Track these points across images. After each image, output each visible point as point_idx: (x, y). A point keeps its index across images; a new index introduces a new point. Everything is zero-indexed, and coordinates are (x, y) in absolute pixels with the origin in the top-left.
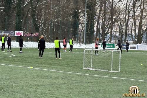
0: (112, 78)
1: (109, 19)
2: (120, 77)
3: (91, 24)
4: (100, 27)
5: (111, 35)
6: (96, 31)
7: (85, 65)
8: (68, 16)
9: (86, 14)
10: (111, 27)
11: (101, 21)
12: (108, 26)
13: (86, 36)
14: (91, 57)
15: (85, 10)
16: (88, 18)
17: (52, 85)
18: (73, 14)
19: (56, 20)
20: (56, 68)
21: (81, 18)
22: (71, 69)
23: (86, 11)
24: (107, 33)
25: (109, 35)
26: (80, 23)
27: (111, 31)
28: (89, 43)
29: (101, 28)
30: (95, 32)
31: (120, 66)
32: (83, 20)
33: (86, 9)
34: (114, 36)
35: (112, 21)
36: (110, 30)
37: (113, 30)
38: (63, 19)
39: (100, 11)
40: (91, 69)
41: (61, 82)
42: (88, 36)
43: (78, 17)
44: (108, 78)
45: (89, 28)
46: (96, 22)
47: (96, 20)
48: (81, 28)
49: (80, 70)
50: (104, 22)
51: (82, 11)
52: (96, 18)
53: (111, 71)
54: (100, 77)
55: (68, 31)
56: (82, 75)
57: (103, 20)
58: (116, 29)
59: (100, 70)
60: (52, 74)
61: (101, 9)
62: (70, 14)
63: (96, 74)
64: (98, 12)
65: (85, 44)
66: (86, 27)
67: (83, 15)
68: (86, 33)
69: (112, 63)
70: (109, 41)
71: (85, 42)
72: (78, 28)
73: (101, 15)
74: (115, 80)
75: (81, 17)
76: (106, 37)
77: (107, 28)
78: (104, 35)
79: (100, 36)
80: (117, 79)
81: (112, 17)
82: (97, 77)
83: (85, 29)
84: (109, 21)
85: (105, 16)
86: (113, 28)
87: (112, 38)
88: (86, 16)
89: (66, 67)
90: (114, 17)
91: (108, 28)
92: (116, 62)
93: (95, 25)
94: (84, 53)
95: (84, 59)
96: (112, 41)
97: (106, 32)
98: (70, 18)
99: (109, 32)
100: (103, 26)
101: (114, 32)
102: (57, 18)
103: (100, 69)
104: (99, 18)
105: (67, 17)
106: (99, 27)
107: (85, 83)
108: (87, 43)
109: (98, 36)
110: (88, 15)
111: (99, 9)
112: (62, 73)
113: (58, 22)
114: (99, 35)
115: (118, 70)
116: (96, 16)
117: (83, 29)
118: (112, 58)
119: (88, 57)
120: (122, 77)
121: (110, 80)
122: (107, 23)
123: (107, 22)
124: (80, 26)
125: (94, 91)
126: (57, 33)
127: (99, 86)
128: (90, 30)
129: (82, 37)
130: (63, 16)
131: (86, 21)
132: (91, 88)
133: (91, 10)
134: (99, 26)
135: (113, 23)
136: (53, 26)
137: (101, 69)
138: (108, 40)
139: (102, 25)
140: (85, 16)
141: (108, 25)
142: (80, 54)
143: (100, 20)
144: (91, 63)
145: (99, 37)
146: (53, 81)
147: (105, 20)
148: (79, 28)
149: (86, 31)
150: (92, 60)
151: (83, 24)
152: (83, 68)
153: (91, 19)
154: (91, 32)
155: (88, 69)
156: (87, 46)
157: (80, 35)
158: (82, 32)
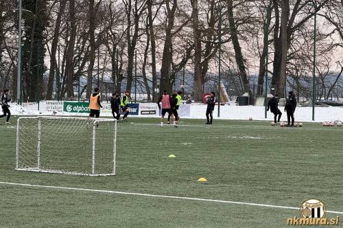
0: (95, 193)
1: (84, 36)
2: (115, 188)
3: (35, 49)
4: (60, 57)
5: (90, 78)
6: (49, 67)
7: (20, 159)
9: (22, 21)
10: (90, 57)
11: (62, 41)
12: (82, 56)
13: (22, 82)
14: (36, 138)
15: (17, 12)
16: (28, 33)
21: (8, 34)
23: (21, 14)
24: (80, 73)
25: (84, 80)
26: (6, 47)
27: (91, 69)
28: (30, 101)
29: (61, 59)
30: (48, 72)
31: (114, 161)
32: (13, 37)
33: (21, 9)
34: (99, 82)
35: (92, 41)
36: (87, 65)
37: (96, 64)
39: (59, 15)
40: (37, 169)
42: (27, 81)
44: (82, 193)
45: (31, 59)
46: (50, 45)
47: (48, 38)
48: (9, 60)
49: (7, 172)
50: (70, 44)
51: (11, 15)
52: (49, 32)
53: (91, 173)
54: (62, 192)
56: (12, 187)
57: (69, 39)
58: (103, 64)
59: (61, 172)
61: (62, 8)
63: (50, 182)
64: (55, 16)
65: (20, 102)
66: (22, 57)
67: (12, 24)
68: (22, 74)
69: (94, 152)
70: (84, 94)
71: (18, 97)
73: (63, 24)
74: (103, 198)
75: (8, 29)
76: (76, 85)
77: (79, 61)
78: (72, 78)
79: (62, 81)
80: (107, 195)
81: (92, 32)
82: (54, 191)
83: (18, 62)
84: (84, 43)
85: (74, 28)
86: (96, 60)
88: (22, 27)
90: (97, 31)
91: (80, 59)
92: (104, 150)
93: (47, 53)
94: (18, 127)
95: (17, 144)
97: (76, 71)
99: (85, 69)
100: (68, 54)
101: (99, 70)
103: (61, 169)
104: (57, 34)
106: (57, 59)
107: (21, 206)
108: (25, 101)
109: (55, 82)
110: (26, 24)
111: (56, 9)
114: (58, 79)
115: (111, 171)
116: (48, 28)
117: (13, 64)
118: (94, 138)
119: (29, 138)
120: (121, 189)
121: (90, 196)
122: (78, 47)
123: (78, 42)
124: (5, 54)
127: (60, 215)
128: (32, 65)
129: (10, 84)
131: (22, 41)
132: (37, 220)
133: (34, 11)
134: (57, 55)
135: (95, 46)
137: (66, 169)
138: (83, 91)
139: (65, 52)
140: (17, 27)
141: (82, 51)
142: (6, 130)
143: (60, 38)
144: (36, 153)
145: (59, 84)
147: (73, 40)
148: (3, 59)
149: (22, 69)
150: (39, 146)
151: (12, 48)
152: (15, 166)
153: (35, 37)
154: (35, 70)
155: (29, 169)
156: (25, 109)
157: (6, 80)
158: (10, 70)
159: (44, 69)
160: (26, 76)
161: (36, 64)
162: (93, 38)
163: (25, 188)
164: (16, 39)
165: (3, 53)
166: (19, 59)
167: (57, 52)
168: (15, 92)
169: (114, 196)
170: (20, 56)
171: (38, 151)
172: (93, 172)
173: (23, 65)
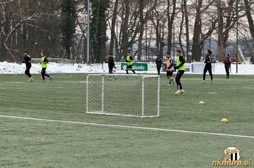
0: (144, 130)
1: (135, 14)
2: (159, 127)
3: (100, 24)
4: (118, 30)
5: (140, 45)
6: (110, 37)
7: (89, 105)
8: (53, 8)
9: (90, 4)
10: (140, 30)
11: (119, 18)
12: (134, 29)
13: (90, 48)
14: (101, 90)
16: (94, 13)
17: (24, 146)
18: (63, 6)
19: (29, 18)
20: (32, 113)
21: (80, 14)
22: (63, 114)
24: (133, 42)
25: (135, 46)
26: (78, 23)
27: (141, 38)
28: (96, 62)
29: (119, 31)
30: (109, 41)
31: (158, 106)
32: (83, 16)
34: (147, 48)
35: (141, 18)
36: (138, 35)
37: (144, 35)
38: (44, 17)
40: (102, 113)
41: (43, 139)
42: (94, 48)
43: (74, 12)
44: (135, 130)
45: (97, 32)
46: (110, 21)
47: (109, 16)
48: (81, 33)
49: (81, 114)
50: (125, 20)
52: (109, 12)
54: (120, 129)
55: (54, 40)
56: (84, 126)
57: (124, 17)
58: (149, 34)
59: (119, 115)
60: (23, 124)
62: (58, 6)
63: (112, 122)
65: (89, 64)
66: (90, 31)
67: (83, 7)
68: (90, 43)
69: (143, 100)
70: (136, 57)
71: (88, 60)
72: (75, 33)
73: (120, 6)
74: (150, 134)
75: (80, 10)
78: (126, 46)
79: (119, 48)
80: (153, 131)
81: (141, 11)
82: (114, 129)
83: (87, 34)
84: (135, 19)
85: (128, 8)
86: (144, 32)
87: (143, 51)
88: (90, 9)
89: (52, 110)
90: (145, 11)
91: (133, 31)
92: (151, 97)
93: (108, 27)
94: (87, 82)
95: (87, 94)
96: (143, 58)
97: (129, 40)
98: (58, 14)
99: (136, 39)
100: (124, 28)
101: (146, 39)
102: (31, 14)
103: (119, 112)
104: (115, 13)
105: (52, 11)
106: (116, 31)
107: (91, 140)
108: (93, 63)
109: (114, 49)
110: (92, 7)
112: (42, 123)
113: (33, 23)
114: (117, 46)
115: (156, 114)
116: (109, 9)
117: (83, 35)
118: (143, 89)
119: (96, 90)
121: (141, 132)
122: (131, 23)
123: (131, 19)
124: (78, 28)
125: (107, 156)
126: (33, 43)
127: (118, 146)
128: (97, 36)
129: (82, 50)
130: (44, 10)
131: (90, 18)
132: (102, 150)
134: (115, 29)
135: (143, 22)
136: (25, 30)
137: (123, 112)
138: (135, 55)
139: (121, 27)
140: (87, 8)
141: (134, 25)
142: (79, 84)
143: (118, 16)
144: (101, 101)
145: (117, 50)
146: (26, 139)
147: (127, 17)
148: (77, 32)
149: (90, 40)
150: (103, 96)
151: (83, 24)
152: (86, 111)
153: (99, 16)
154: (100, 40)
155: (96, 113)
156: (93, 68)
157: (79, 47)
158: (81, 40)
159: (106, 39)
160: (93, 44)
161: (101, 35)
162: (142, 16)
163: (93, 126)
164: (85, 17)
165: (76, 28)
166: (88, 32)
167: (116, 26)
168: (86, 56)
169: (159, 132)
170: (88, 30)
171: (103, 99)
172: (143, 115)
173: (91, 37)
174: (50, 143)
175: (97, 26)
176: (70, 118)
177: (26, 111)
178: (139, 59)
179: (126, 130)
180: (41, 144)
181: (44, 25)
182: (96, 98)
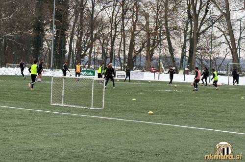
0: (93, 118)
1: (87, 35)
2: (104, 116)
3: (61, 41)
4: (74, 45)
5: (90, 57)
6: (68, 51)
7: (52, 99)
8: (27, 28)
9: (54, 26)
10: (91, 46)
11: (75, 37)
12: (86, 45)
13: (53, 58)
14: (62, 88)
15: (52, 21)
16: (57, 32)
17: (5, 127)
18: (34, 26)
19: (9, 34)
20: (10, 103)
21: (47, 33)
22: (32, 104)
23: (54, 22)
24: (85, 55)
25: (87, 58)
26: (45, 40)
27: (91, 52)
28: (58, 69)
29: (75, 47)
30: (67, 53)
31: (103, 101)
32: (50, 34)
33: (54, 20)
34: (94, 59)
35: (91, 38)
36: (88, 50)
37: (93, 50)
38: (20, 34)
39: (75, 23)
40: (62, 105)
41: (19, 122)
42: (57, 58)
43: (42, 31)
44: (86, 118)
45: (58, 46)
46: (69, 39)
47: (68, 35)
48: (47, 47)
49: (46, 106)
50: (80, 39)
51: (48, 22)
52: (68, 32)
53: (91, 107)
54: (75, 117)
55: (27, 51)
56: (48, 114)
57: (79, 36)
58: (97, 50)
59: (74, 106)
60: (4, 111)
61: (76, 20)
62: (31, 26)
63: (69, 111)
64: (72, 24)
65: (52, 69)
67: (49, 28)
68: (54, 54)
69: (92, 96)
70: (87, 66)
71: (52, 67)
72: (42, 46)
73: (76, 28)
74: (97, 121)
75: (47, 30)
76: (82, 61)
77: (84, 48)
78: (80, 57)
79: (75, 58)
80: (100, 119)
81: (91, 32)
82: (71, 116)
83: (52, 48)
84: (87, 38)
85: (82, 30)
86: (94, 48)
87: (92, 62)
88: (54, 29)
89: (25, 101)
90: (94, 32)
91: (85, 47)
92: (98, 96)
93: (67, 43)
94: (52, 82)
95: (52, 91)
96: (92, 66)
97: (82, 53)
98: (31, 32)
99: (87, 53)
100: (78, 45)
101: (95, 53)
102: (11, 31)
103: (74, 105)
104: (73, 34)
105: (26, 30)
106: (73, 46)
107: (54, 124)
108: (55, 69)
109: (71, 59)
110: (56, 28)
111: (73, 20)
112: (18, 110)
113: (11, 38)
114: (73, 58)
115: (102, 107)
116: (68, 30)
117: (49, 49)
118: (93, 89)
119: (58, 88)
120: (107, 116)
121: (90, 120)
122: (84, 41)
123: (84, 38)
124: (45, 43)
125: (67, 135)
126: (11, 53)
127: (74, 129)
128: (59, 50)
129: (47, 59)
130: (20, 29)
131: (54, 36)
132: (63, 131)
133: (61, 21)
134: (72, 45)
135: (93, 40)
136: (5, 43)
137: (77, 105)
138: (86, 64)
139: (77, 42)
140: (52, 29)
141: (86, 43)
142: (45, 84)
143: (75, 36)
144: (62, 96)
145: (73, 60)
146: (6, 121)
147: (81, 37)
148: (44, 46)
149: (54, 52)
150: (63, 92)
151: (49, 40)
152: (50, 103)
153: (61, 34)
154: (61, 52)
155: (58, 105)
156: (55, 73)
157: (45, 57)
158: (47, 52)
159: (65, 52)
160: (56, 56)
161: (61, 49)
162: (92, 36)
163: (56, 114)
164: (51, 35)
165: (44, 43)
166: (52, 46)
167: (73, 43)
168: (50, 64)
169: (103, 119)
170: (53, 45)
171: (63, 95)
172: (92, 106)
173: (55, 49)
174: (24, 125)
175: (59, 43)
176: (39, 108)
177: (6, 101)
178: (89, 67)
179: (79, 117)
180: (18, 126)
181: (20, 40)
182: (58, 94)
